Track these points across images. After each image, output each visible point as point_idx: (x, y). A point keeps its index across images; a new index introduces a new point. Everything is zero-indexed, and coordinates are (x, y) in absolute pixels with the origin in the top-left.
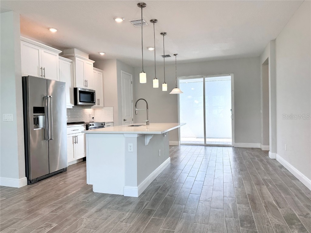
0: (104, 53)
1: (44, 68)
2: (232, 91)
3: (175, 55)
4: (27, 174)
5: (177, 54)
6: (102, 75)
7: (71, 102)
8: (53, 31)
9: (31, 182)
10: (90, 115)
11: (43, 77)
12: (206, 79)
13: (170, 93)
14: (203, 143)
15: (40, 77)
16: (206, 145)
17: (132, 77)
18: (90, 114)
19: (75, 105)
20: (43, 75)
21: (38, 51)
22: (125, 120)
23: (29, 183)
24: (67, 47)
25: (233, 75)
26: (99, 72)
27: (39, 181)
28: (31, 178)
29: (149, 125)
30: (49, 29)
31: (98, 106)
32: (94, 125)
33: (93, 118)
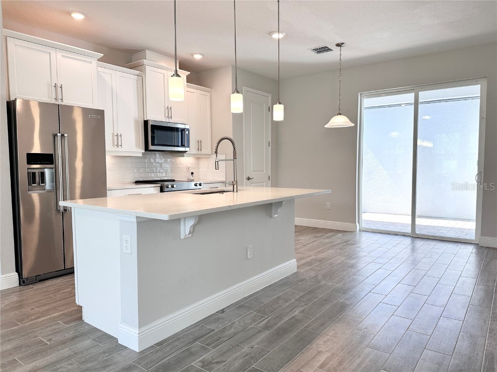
0: (201, 54)
1: (62, 85)
2: (481, 118)
3: (338, 45)
4: (19, 268)
5: (343, 43)
6: (208, 98)
7: (138, 146)
8: (78, 17)
9: (24, 282)
10: (188, 168)
11: (59, 102)
12: (421, 94)
13: (325, 126)
14: (409, 230)
15: (53, 101)
16: (415, 236)
17: (270, 98)
18: (189, 166)
19: (145, 151)
20: (60, 97)
21: (48, 55)
22: (249, 179)
23: (22, 284)
24: (132, 49)
25: (485, 82)
26: (203, 92)
27: (40, 281)
28: (25, 274)
29: (237, 192)
30: (69, 13)
31: (200, 152)
32: (175, 186)
33: (192, 173)
